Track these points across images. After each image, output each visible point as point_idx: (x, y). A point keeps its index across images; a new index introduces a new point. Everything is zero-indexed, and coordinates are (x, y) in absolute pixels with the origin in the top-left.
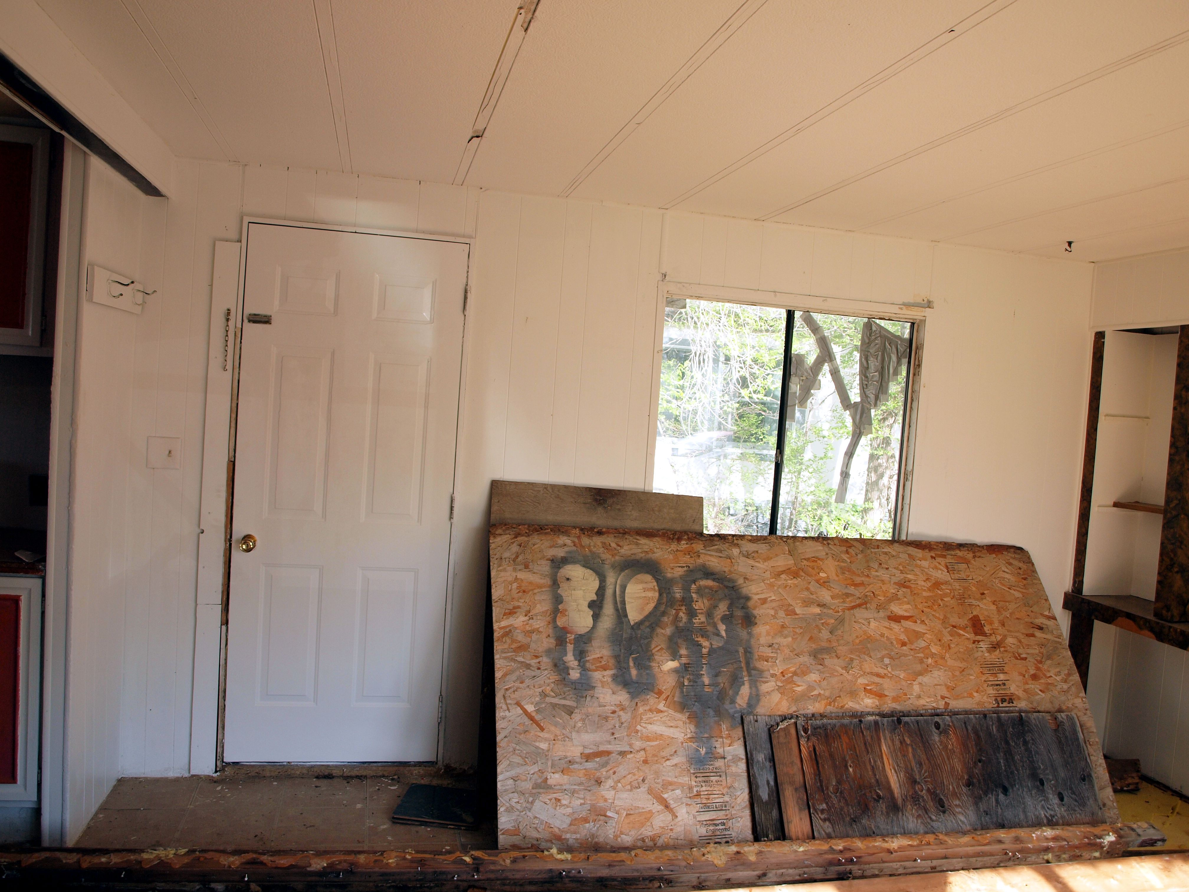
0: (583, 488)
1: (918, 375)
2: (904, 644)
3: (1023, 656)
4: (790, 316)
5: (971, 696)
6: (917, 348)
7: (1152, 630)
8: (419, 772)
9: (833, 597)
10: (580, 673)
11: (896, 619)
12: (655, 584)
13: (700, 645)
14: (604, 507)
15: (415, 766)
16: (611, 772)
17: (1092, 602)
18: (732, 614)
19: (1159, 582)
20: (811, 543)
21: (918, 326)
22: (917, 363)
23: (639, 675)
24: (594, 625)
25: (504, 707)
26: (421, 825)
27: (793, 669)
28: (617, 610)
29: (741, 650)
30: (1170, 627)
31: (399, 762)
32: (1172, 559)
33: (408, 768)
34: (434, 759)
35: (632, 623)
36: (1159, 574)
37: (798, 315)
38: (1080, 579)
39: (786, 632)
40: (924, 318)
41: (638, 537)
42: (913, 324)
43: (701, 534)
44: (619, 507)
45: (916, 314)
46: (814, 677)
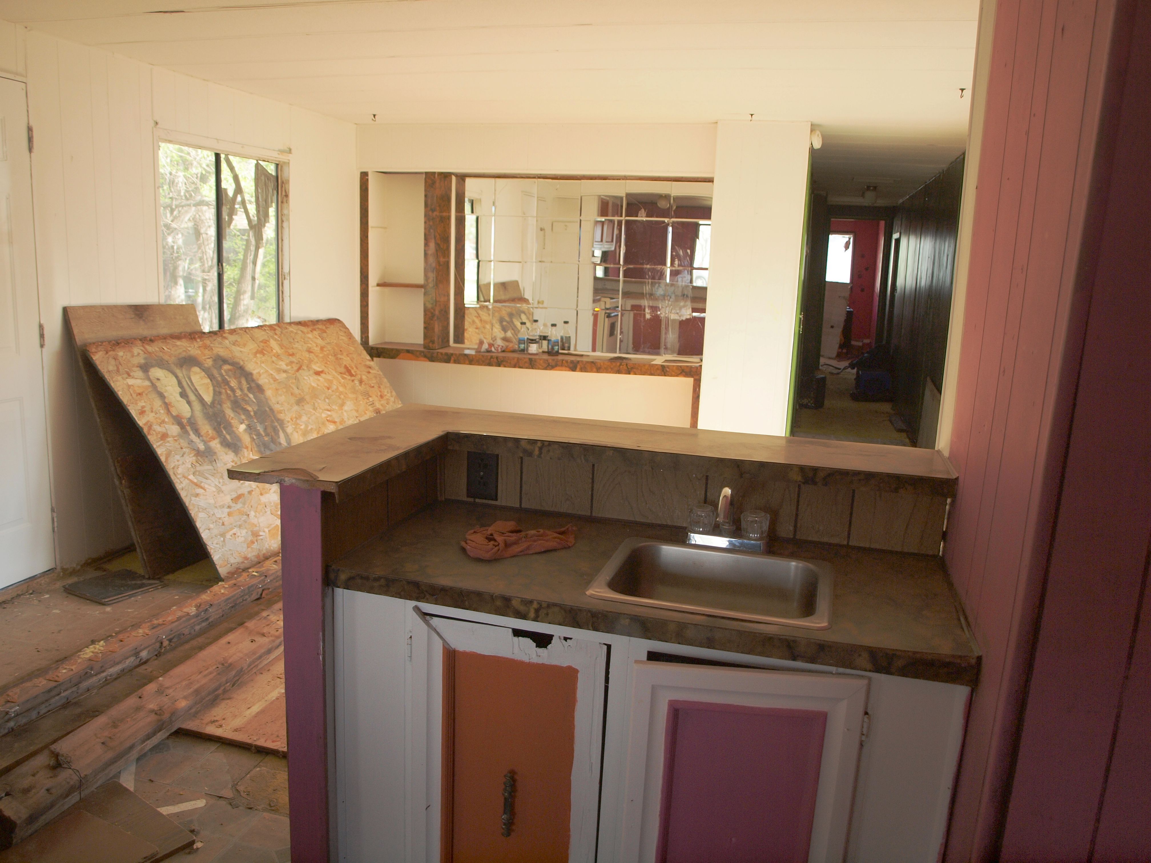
0: (126, 306)
1: (287, 203)
2: (328, 389)
3: (372, 385)
4: (217, 156)
5: (366, 413)
6: (283, 182)
7: (425, 356)
8: (46, 581)
9: (287, 365)
10: (204, 445)
11: (318, 373)
12: (204, 373)
13: (248, 410)
14: (144, 320)
15: (40, 577)
16: (250, 506)
17: (379, 348)
18: (250, 386)
19: (425, 328)
20: (256, 330)
21: (282, 167)
22: (284, 194)
23: (231, 438)
24: (192, 410)
25: (178, 481)
26: (130, 598)
27: (294, 416)
28: (196, 396)
29: (267, 409)
30: (438, 352)
31: (29, 578)
32: (432, 313)
33: (35, 582)
34: (53, 566)
35: (209, 403)
36: (425, 323)
37: (223, 156)
38: (366, 335)
39: (280, 392)
40: (288, 161)
41: (174, 341)
42: (277, 165)
43: (204, 333)
44: (152, 318)
45: (283, 158)
46: (304, 418)
